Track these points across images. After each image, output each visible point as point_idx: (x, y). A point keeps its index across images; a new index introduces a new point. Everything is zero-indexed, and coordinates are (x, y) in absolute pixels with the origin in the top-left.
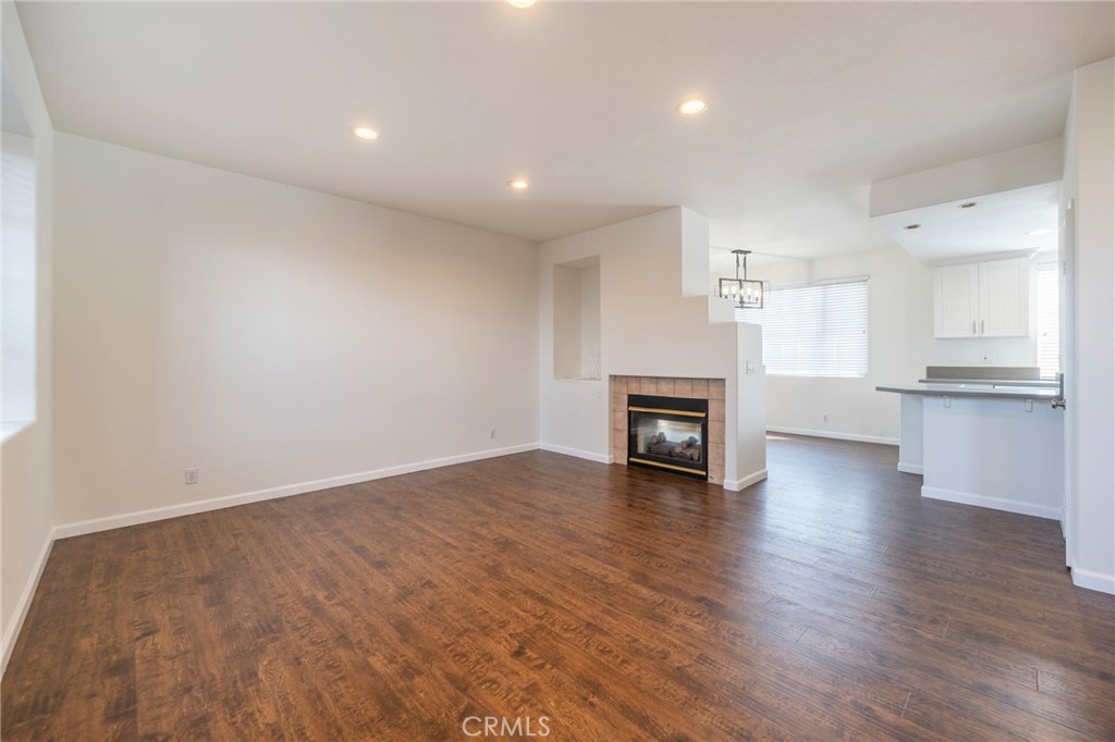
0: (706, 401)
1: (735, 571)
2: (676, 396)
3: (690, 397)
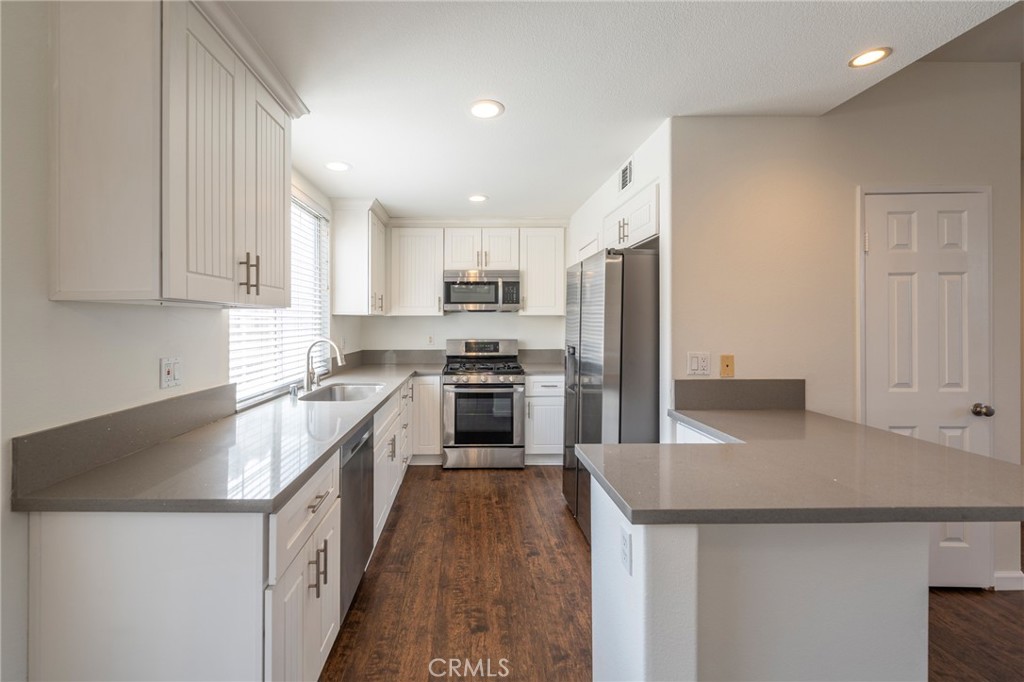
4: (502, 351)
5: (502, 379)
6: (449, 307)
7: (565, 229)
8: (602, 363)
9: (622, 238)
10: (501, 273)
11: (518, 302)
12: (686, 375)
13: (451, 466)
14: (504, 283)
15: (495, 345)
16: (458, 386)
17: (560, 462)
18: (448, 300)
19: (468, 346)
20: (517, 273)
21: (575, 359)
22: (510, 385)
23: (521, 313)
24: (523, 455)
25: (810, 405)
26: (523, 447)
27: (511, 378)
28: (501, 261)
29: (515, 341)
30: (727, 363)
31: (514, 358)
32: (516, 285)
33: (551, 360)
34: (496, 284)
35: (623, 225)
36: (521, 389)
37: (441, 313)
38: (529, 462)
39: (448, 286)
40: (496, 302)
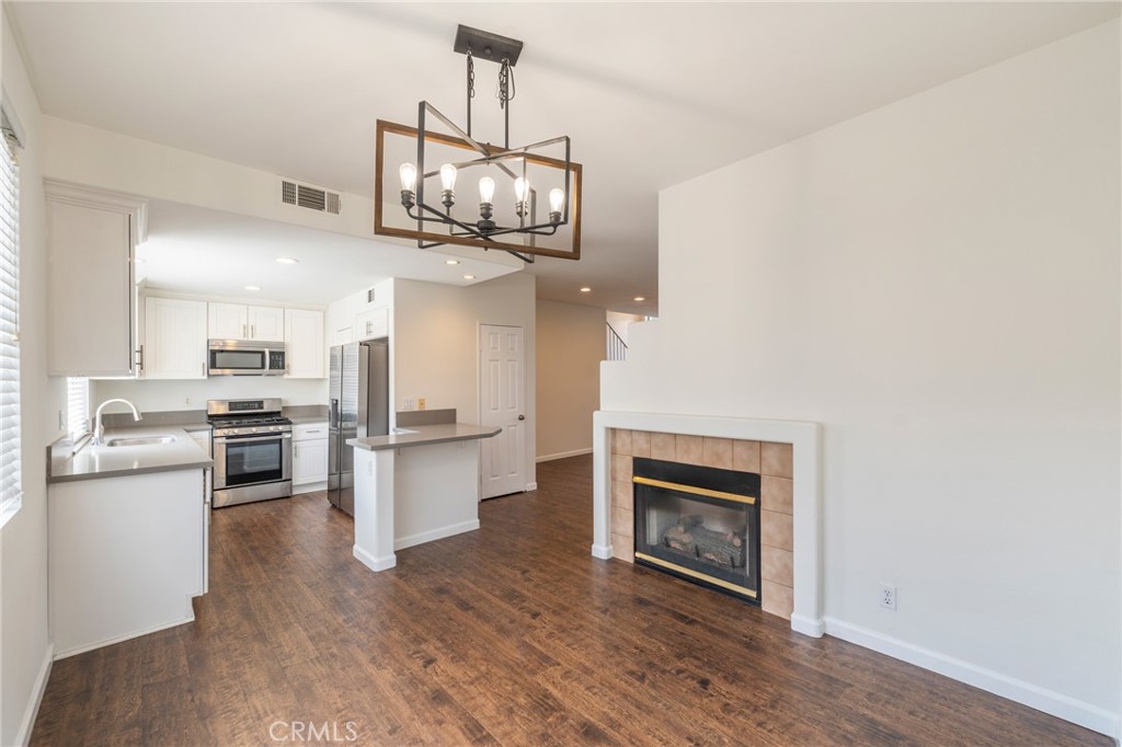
4: (266, 409)
5: (272, 429)
6: (212, 372)
7: (324, 313)
8: (356, 413)
9: (369, 332)
10: (267, 344)
11: (283, 368)
12: (402, 409)
13: (221, 505)
14: (271, 353)
15: (260, 404)
16: (228, 437)
17: (325, 488)
18: (213, 365)
19: (232, 405)
20: (283, 344)
21: (337, 413)
22: (280, 433)
23: (286, 376)
24: (291, 486)
25: (458, 420)
26: (290, 480)
27: (281, 428)
28: (266, 333)
29: (280, 400)
30: (422, 403)
31: (278, 413)
32: (282, 354)
33: (313, 413)
34: (263, 353)
35: (369, 325)
36: (288, 436)
37: (205, 377)
38: (294, 493)
39: (213, 353)
40: (263, 367)
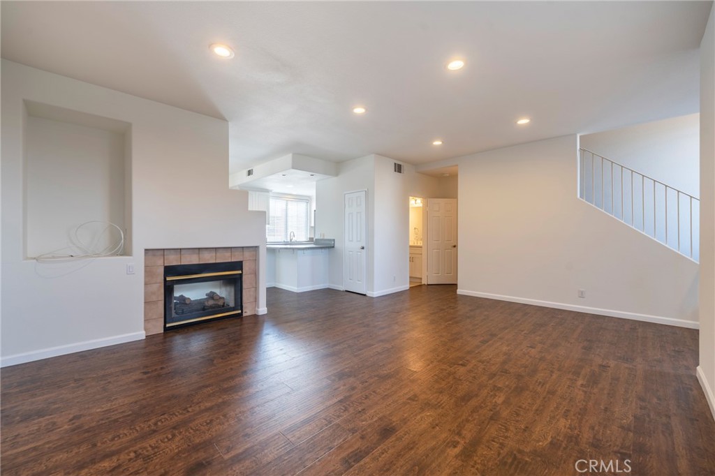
0: (241, 262)
1: (233, 383)
2: (218, 261)
3: (230, 261)
